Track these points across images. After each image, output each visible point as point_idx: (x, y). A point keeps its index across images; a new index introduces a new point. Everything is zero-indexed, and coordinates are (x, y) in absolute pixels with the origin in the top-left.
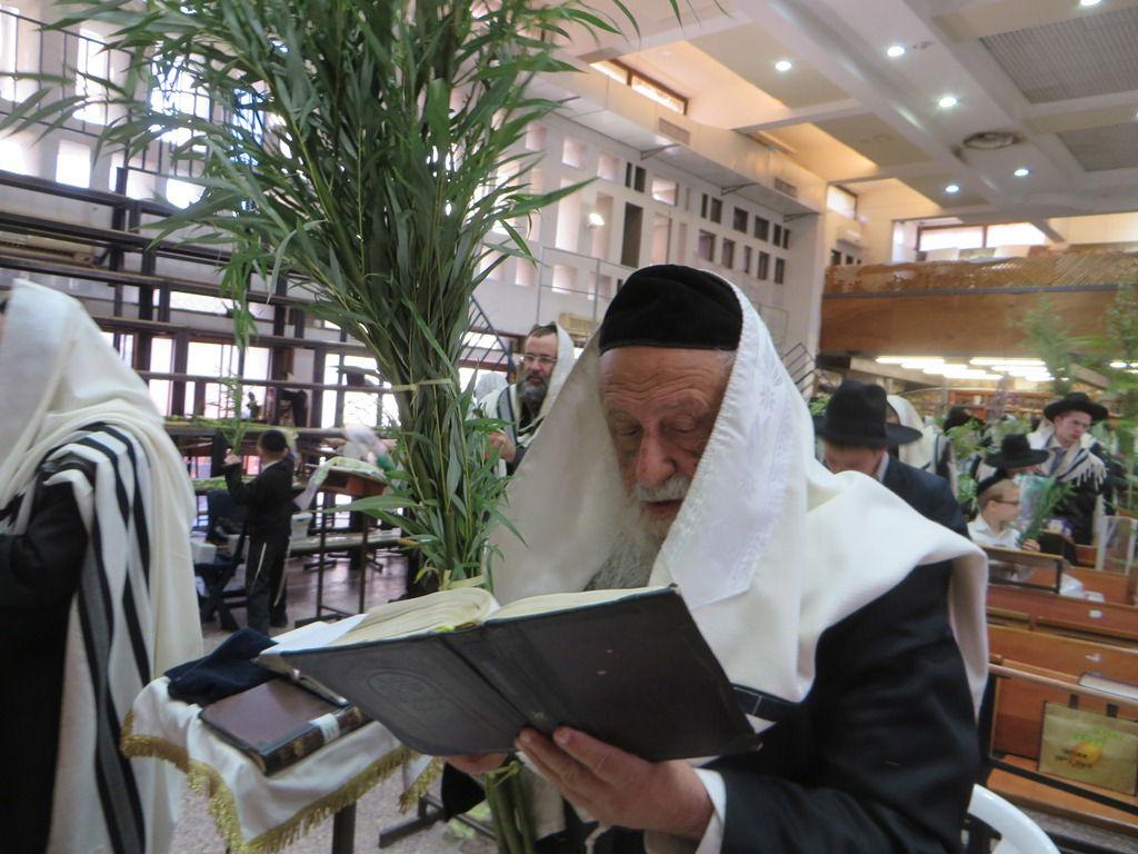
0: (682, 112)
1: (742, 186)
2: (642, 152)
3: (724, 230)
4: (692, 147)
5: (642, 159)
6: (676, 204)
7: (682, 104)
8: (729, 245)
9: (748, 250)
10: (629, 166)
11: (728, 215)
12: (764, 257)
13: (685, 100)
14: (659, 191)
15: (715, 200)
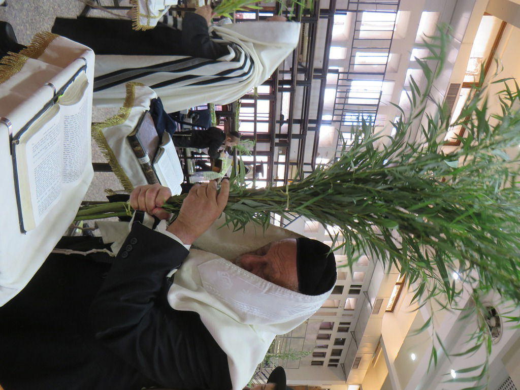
0: (387, 310)
1: (356, 342)
2: (367, 292)
3: (335, 334)
4: (372, 316)
5: (364, 292)
6: (345, 310)
7: (390, 310)
8: (328, 337)
9: (326, 347)
10: (360, 286)
11: (342, 335)
12: (323, 355)
13: (392, 311)
14: (350, 301)
15: (348, 328)
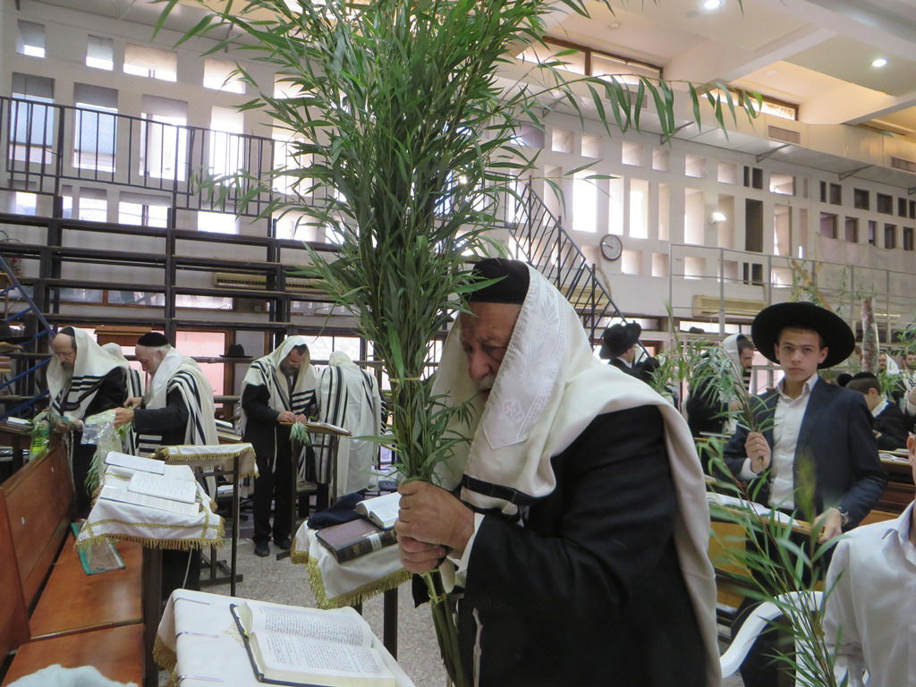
0: (793, 118)
1: (859, 169)
2: (758, 156)
3: (846, 210)
4: (803, 143)
5: (758, 161)
6: (794, 194)
7: (793, 110)
8: (852, 223)
9: (873, 224)
10: (746, 169)
11: (848, 196)
12: (890, 230)
13: (796, 107)
14: (777, 186)
15: (832, 185)
